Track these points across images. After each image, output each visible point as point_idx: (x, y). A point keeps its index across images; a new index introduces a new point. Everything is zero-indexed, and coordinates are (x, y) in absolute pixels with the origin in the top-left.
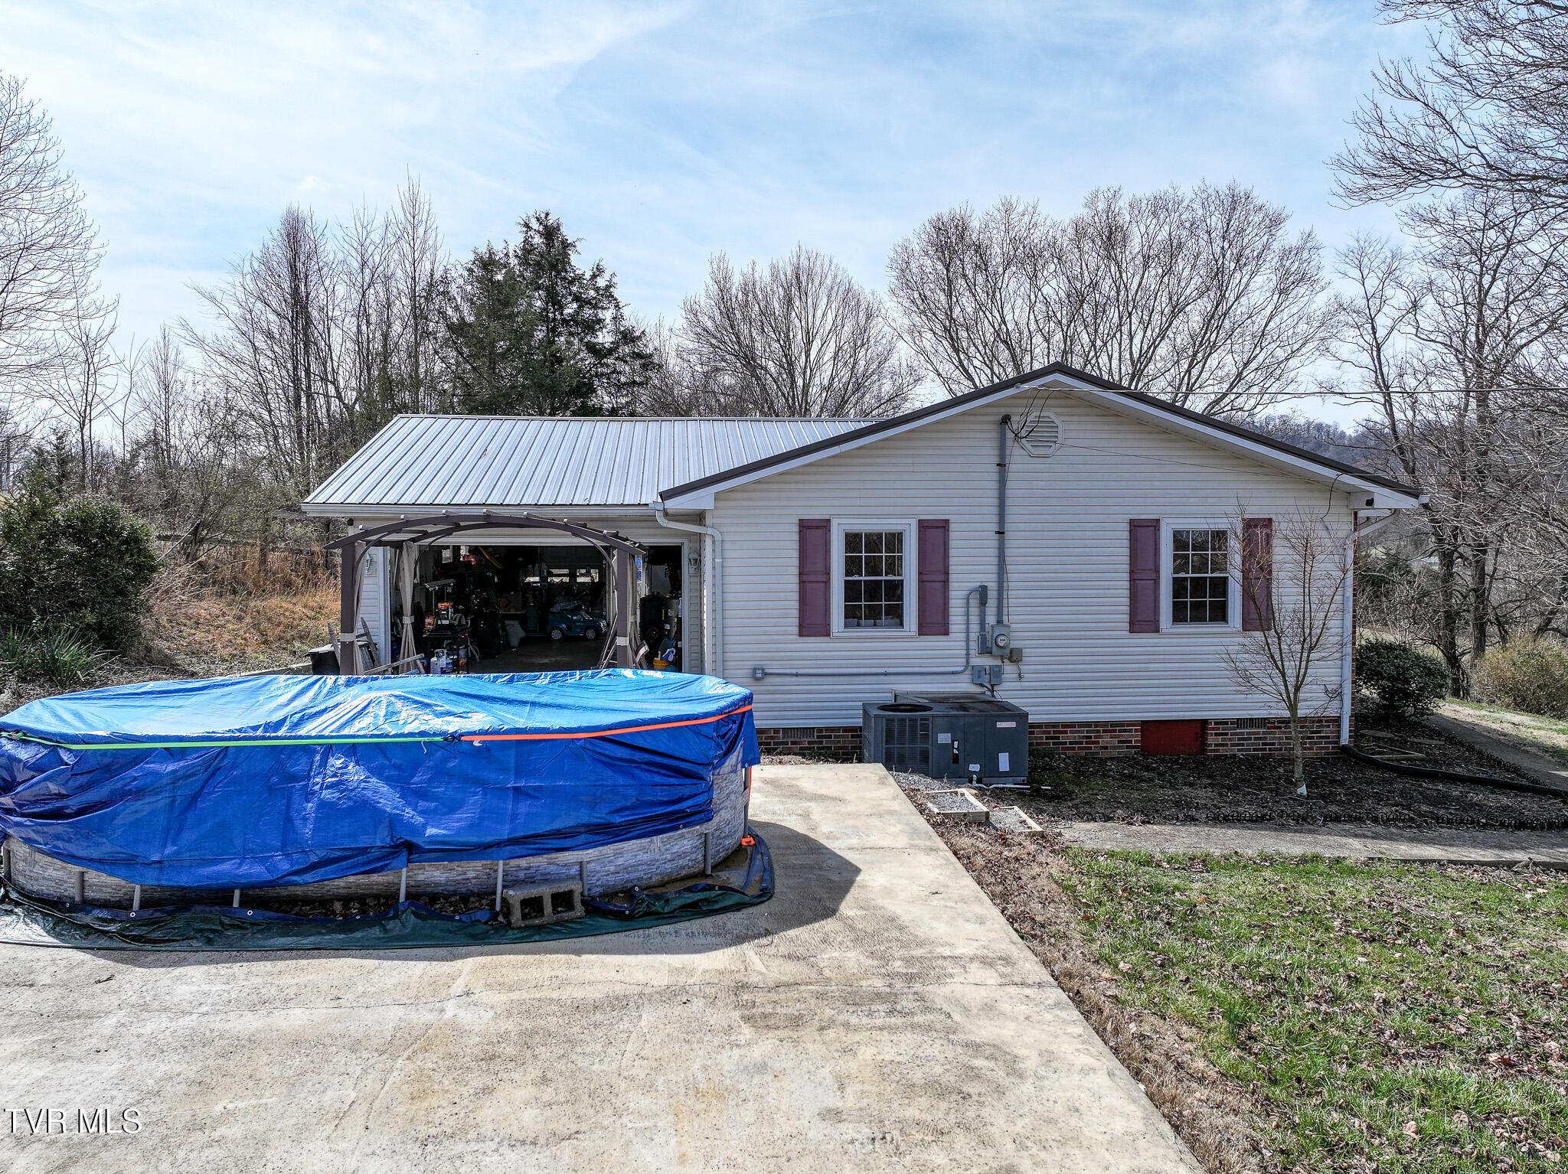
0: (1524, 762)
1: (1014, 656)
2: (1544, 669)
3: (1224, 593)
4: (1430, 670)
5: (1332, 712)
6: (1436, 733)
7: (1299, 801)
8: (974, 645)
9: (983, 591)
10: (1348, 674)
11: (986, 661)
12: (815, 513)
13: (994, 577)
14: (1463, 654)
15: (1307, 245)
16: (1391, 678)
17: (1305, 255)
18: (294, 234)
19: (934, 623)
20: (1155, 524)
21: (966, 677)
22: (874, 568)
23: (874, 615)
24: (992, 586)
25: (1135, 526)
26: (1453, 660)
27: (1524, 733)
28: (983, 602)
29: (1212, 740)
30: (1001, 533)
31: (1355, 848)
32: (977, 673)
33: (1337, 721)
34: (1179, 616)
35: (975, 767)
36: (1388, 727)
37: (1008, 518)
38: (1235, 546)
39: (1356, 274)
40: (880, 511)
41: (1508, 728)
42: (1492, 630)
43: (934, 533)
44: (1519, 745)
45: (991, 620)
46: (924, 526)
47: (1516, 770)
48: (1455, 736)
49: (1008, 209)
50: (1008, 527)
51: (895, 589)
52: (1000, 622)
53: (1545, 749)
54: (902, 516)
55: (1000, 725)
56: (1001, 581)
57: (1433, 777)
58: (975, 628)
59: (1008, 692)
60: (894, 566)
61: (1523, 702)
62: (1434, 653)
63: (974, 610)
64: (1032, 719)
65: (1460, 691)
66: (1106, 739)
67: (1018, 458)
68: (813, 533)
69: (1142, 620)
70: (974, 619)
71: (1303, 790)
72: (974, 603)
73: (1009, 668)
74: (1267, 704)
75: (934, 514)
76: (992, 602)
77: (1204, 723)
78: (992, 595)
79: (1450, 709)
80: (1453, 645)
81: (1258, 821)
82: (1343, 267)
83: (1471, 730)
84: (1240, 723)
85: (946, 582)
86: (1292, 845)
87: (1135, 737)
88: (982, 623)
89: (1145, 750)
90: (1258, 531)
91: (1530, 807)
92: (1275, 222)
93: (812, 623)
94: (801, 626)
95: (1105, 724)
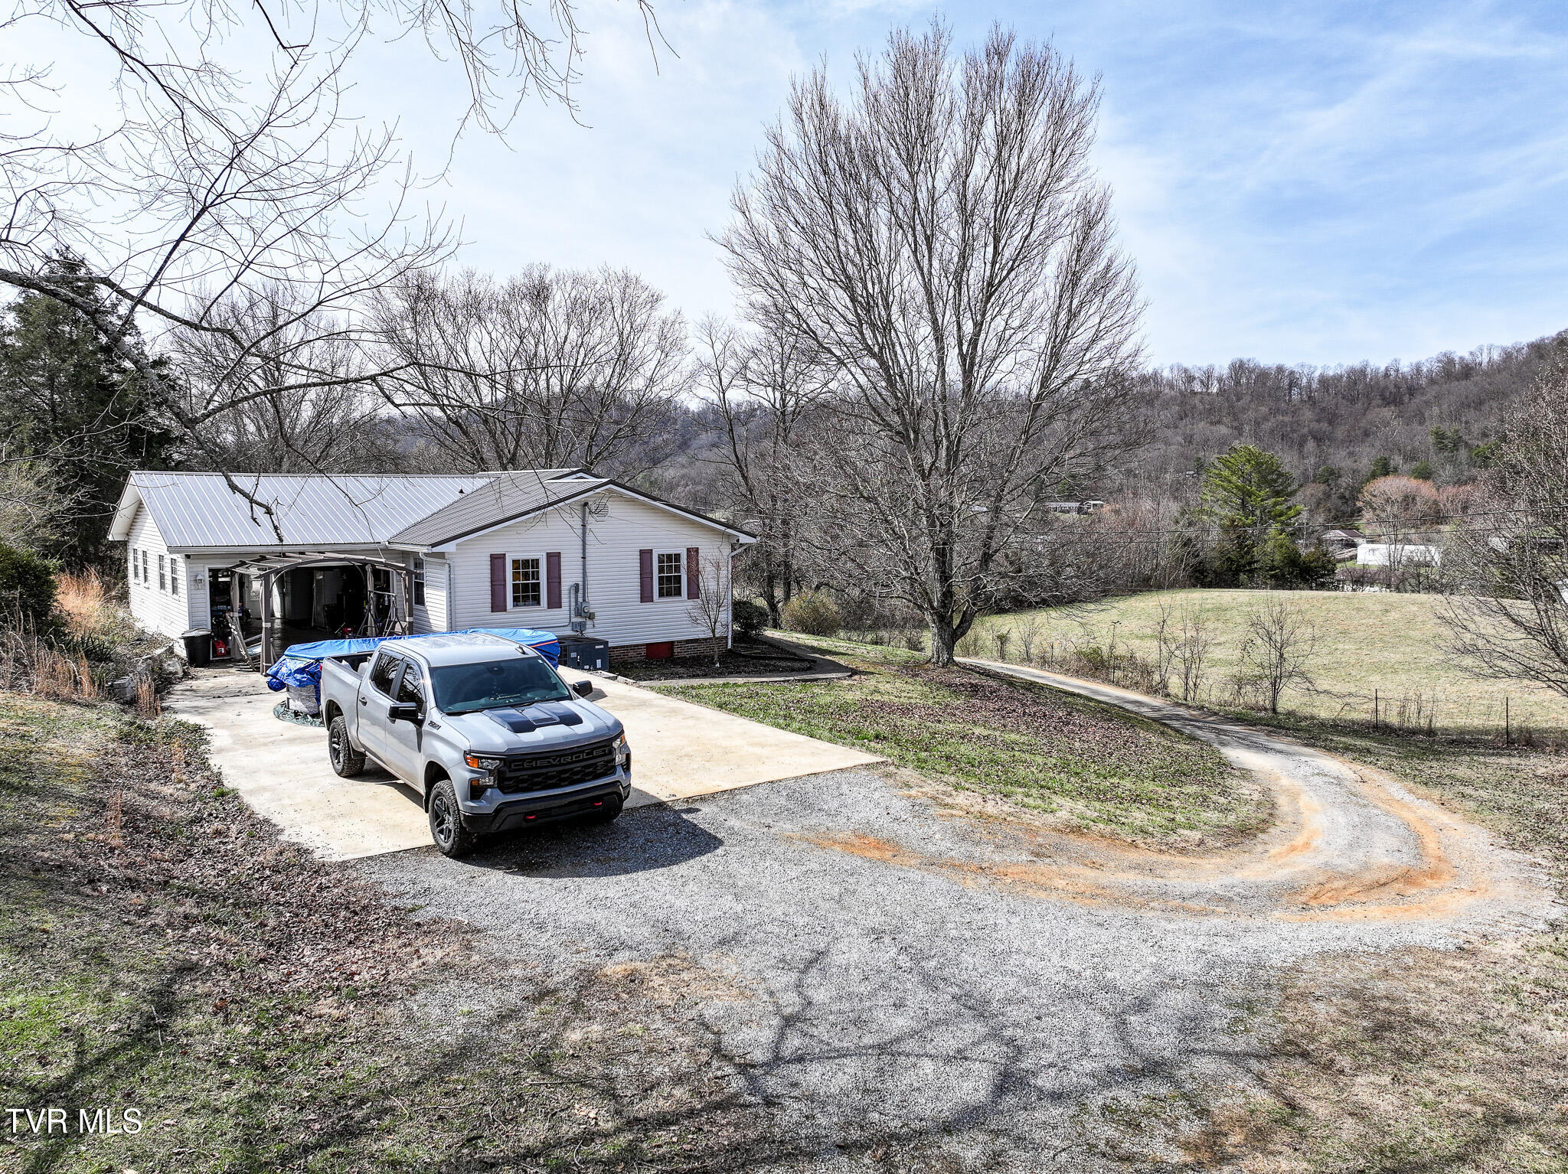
0: (798, 652)
1: (591, 616)
2: (815, 610)
3: (680, 583)
4: (761, 613)
5: (725, 635)
6: (765, 643)
7: (717, 669)
8: (573, 612)
9: (577, 585)
10: (730, 619)
11: (579, 620)
12: (498, 551)
13: (581, 579)
14: (779, 602)
15: (677, 320)
16: (745, 618)
17: (677, 325)
19: (555, 602)
20: (650, 551)
21: (570, 628)
22: (526, 576)
23: (526, 599)
24: (581, 583)
25: (642, 552)
26: (773, 607)
27: (801, 642)
28: (577, 591)
29: (676, 650)
30: (584, 558)
31: (740, 681)
32: (574, 626)
33: (727, 639)
34: (661, 595)
35: (587, 667)
36: (745, 642)
37: (586, 550)
38: (684, 561)
39: (708, 340)
40: (530, 548)
41: (795, 640)
42: (794, 585)
43: (554, 559)
44: (798, 646)
45: (580, 600)
46: (549, 556)
47: (795, 654)
48: (773, 644)
49: (470, 275)
50: (586, 554)
51: (536, 587)
52: (584, 600)
53: (808, 647)
54: (540, 551)
55: (595, 647)
56: (584, 582)
57: (764, 658)
58: (573, 604)
59: (590, 633)
60: (536, 576)
61: (807, 630)
62: (761, 602)
63: (573, 596)
64: (610, 645)
65: (776, 625)
66: (631, 654)
67: (590, 519)
68: (497, 561)
69: (646, 597)
70: (573, 600)
71: (718, 665)
72: (573, 592)
73: (589, 623)
74: (702, 632)
75: (554, 550)
76: (581, 591)
77: (673, 642)
78: (581, 587)
79: (770, 633)
80: (773, 597)
81: (705, 676)
82: (699, 334)
83: (780, 641)
84: (688, 641)
85: (560, 583)
86: (720, 681)
87: (643, 652)
88: (576, 601)
89: (647, 656)
90: (693, 553)
91: (797, 665)
92: (654, 300)
93: (498, 605)
94: (493, 607)
95: (630, 646)
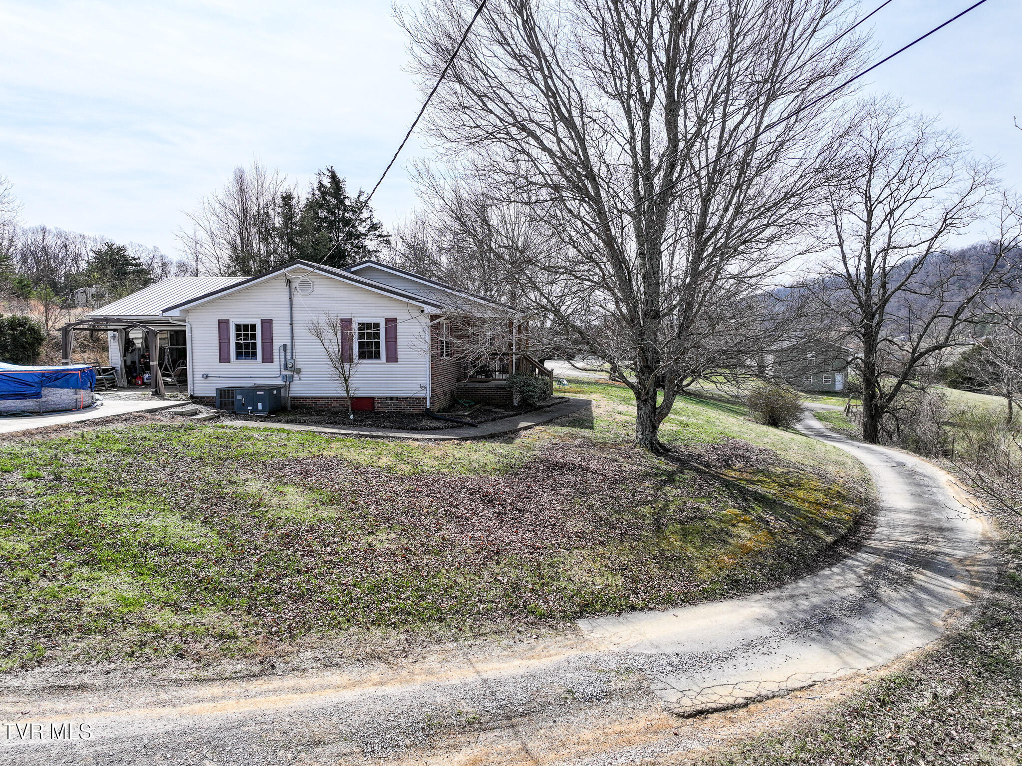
1: (298, 371)
3: (379, 348)
5: (423, 395)
8: (282, 367)
9: (285, 346)
11: (288, 373)
12: (224, 317)
13: (290, 341)
18: (240, 180)
19: (268, 358)
20: (351, 320)
21: (280, 379)
22: (246, 337)
23: (246, 355)
24: (289, 344)
25: (343, 321)
28: (285, 351)
29: (376, 405)
30: (291, 324)
32: (284, 377)
33: (425, 398)
34: (361, 357)
35: (250, 408)
37: (294, 319)
38: (382, 329)
40: (247, 316)
43: (267, 324)
45: (289, 357)
46: (263, 322)
50: (294, 322)
51: (254, 346)
52: (292, 358)
54: (255, 318)
55: (258, 393)
56: (292, 343)
58: (283, 360)
59: (296, 384)
60: (253, 337)
63: (282, 353)
66: (335, 404)
67: (298, 296)
68: (223, 324)
69: (346, 358)
70: (282, 357)
72: (282, 350)
73: (296, 376)
75: (266, 317)
76: (289, 351)
77: (373, 398)
78: (289, 347)
84: (387, 398)
85: (272, 342)
88: (286, 358)
90: (391, 322)
93: (224, 358)
94: (220, 359)
95: (334, 398)
